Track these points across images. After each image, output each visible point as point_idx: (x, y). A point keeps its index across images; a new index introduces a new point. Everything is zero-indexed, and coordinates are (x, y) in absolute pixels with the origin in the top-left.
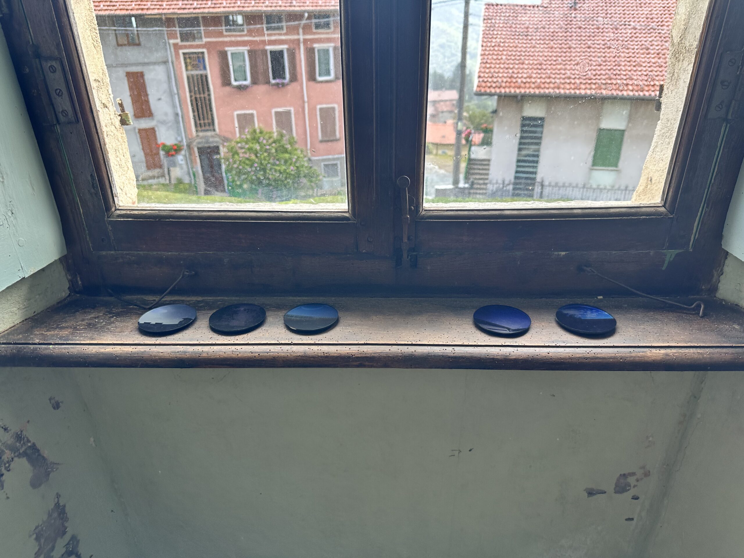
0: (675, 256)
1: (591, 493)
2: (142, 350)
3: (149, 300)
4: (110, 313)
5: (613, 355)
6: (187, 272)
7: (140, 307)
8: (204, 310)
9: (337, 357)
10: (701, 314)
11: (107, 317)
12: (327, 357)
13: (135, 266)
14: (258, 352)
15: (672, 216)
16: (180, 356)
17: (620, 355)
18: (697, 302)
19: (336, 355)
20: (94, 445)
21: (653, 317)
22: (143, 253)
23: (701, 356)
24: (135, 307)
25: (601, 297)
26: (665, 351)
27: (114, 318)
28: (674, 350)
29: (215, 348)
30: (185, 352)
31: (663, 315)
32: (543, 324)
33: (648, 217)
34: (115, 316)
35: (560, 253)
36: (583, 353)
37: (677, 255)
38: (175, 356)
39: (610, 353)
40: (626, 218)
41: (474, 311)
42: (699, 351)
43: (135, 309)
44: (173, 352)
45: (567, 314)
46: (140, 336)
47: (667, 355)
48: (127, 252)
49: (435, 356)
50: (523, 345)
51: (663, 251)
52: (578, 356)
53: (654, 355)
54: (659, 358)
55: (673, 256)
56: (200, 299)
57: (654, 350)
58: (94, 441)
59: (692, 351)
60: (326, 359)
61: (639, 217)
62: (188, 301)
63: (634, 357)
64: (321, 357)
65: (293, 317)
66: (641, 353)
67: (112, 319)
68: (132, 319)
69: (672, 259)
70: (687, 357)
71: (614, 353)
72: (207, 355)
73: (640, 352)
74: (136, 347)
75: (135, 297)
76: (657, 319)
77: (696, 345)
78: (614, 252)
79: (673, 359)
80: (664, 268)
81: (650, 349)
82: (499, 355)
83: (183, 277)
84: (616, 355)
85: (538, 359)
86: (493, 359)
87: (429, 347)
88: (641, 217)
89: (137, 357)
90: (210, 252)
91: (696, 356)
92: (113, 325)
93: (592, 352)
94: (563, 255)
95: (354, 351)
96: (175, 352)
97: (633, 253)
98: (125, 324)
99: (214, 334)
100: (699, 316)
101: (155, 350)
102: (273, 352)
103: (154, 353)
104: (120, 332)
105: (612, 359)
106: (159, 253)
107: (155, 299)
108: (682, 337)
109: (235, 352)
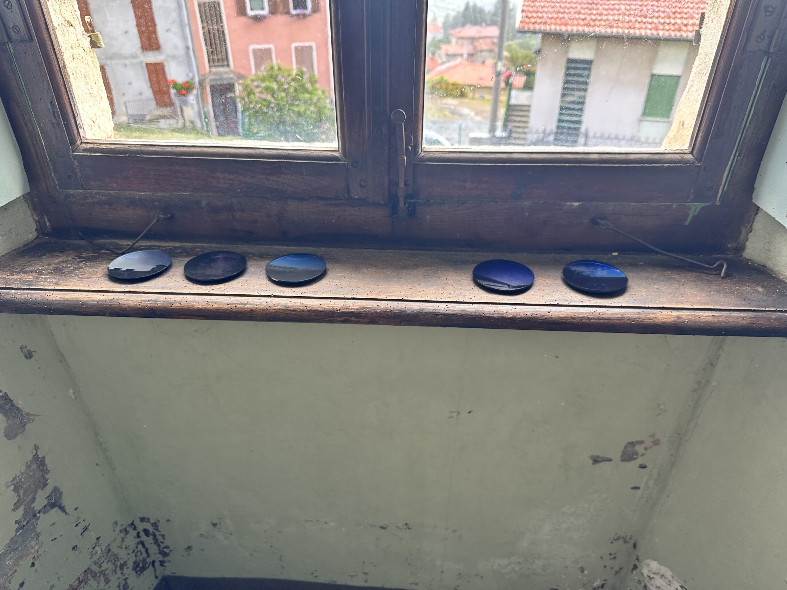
0: (700, 211)
1: (596, 460)
2: (111, 298)
3: (122, 245)
4: (80, 257)
5: (620, 316)
6: (163, 215)
7: (113, 252)
8: (181, 256)
9: (321, 311)
10: (722, 274)
11: (76, 262)
12: (309, 311)
13: (107, 207)
14: (234, 304)
15: (699, 165)
16: (151, 305)
17: (627, 316)
18: (720, 262)
19: (319, 309)
20: (73, 397)
21: (669, 277)
22: (115, 193)
23: (716, 320)
24: (107, 252)
25: (615, 254)
26: (678, 313)
27: (84, 262)
28: (687, 313)
29: (189, 297)
30: (156, 301)
31: (681, 275)
32: (548, 281)
33: (672, 165)
34: (85, 261)
35: (573, 203)
36: (586, 313)
37: (703, 209)
38: (145, 304)
39: (616, 314)
40: (648, 165)
41: (475, 265)
42: (714, 314)
43: (107, 254)
44: (143, 301)
45: (575, 271)
46: (109, 283)
47: (679, 317)
48: (97, 191)
49: (426, 313)
50: (522, 303)
51: (687, 204)
52: (581, 316)
53: (665, 317)
54: (669, 321)
55: (698, 210)
56: (178, 244)
57: (665, 312)
58: (74, 393)
59: (707, 314)
60: (309, 313)
61: (663, 165)
62: (164, 247)
63: (643, 319)
64: (303, 310)
65: (276, 267)
66: (651, 315)
67: (81, 264)
68: (102, 264)
69: (696, 213)
70: (701, 320)
71: (620, 314)
72: (179, 305)
73: (649, 314)
74: (104, 294)
75: (108, 241)
76: (674, 279)
77: (712, 307)
78: (633, 204)
79: (685, 322)
80: (687, 223)
81: (661, 311)
82: (495, 314)
83: (157, 221)
84: (624, 316)
85: (537, 318)
86: (489, 317)
87: (421, 303)
88: (665, 165)
89: (105, 305)
90: (186, 192)
91: (710, 320)
92: (82, 270)
93: (596, 312)
94: (576, 206)
95: (339, 306)
96: (146, 301)
97: (654, 205)
98: (94, 269)
99: (189, 282)
100: (720, 277)
101: (124, 297)
102: (251, 304)
103: (123, 301)
104: (88, 278)
105: (618, 320)
106: (132, 192)
107: (129, 243)
108: (698, 299)
109: (210, 302)
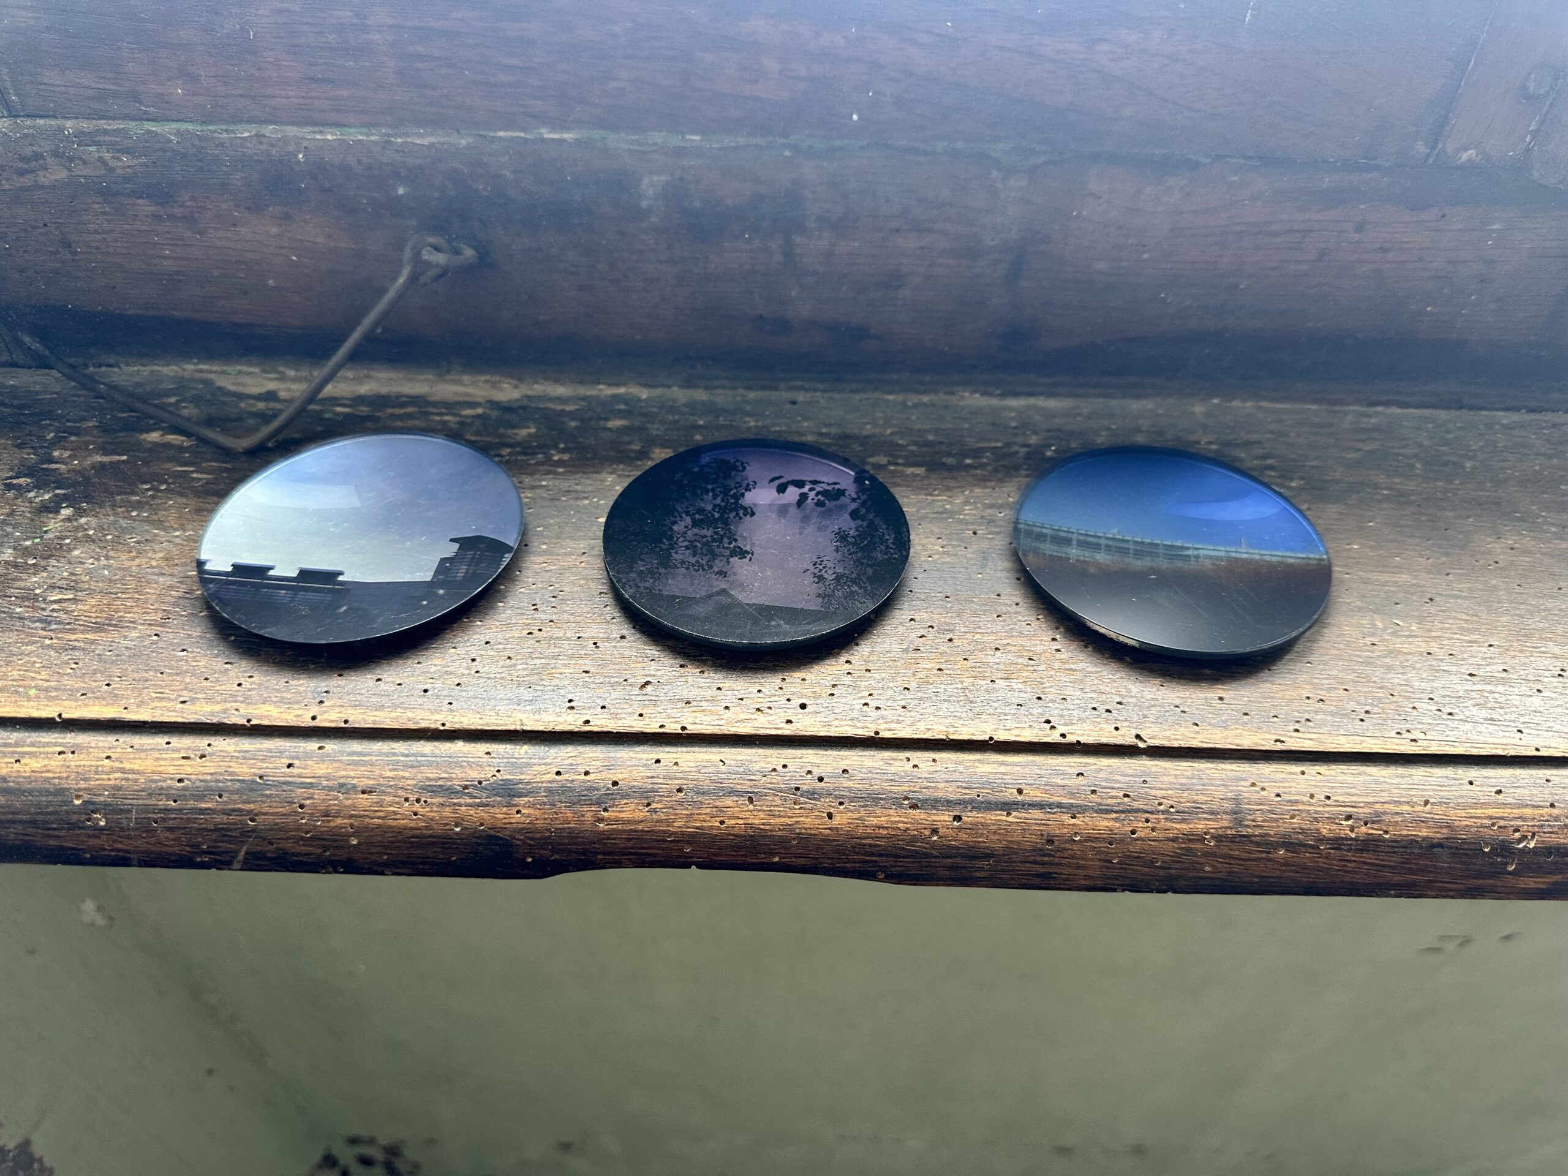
2: (245, 771)
4: (42, 478)
6: (437, 249)
7: (203, 441)
8: (550, 467)
11: (23, 507)
14: (949, 803)
22: (178, 133)
24: (172, 438)
27: (66, 512)
30: (508, 791)
34: (70, 500)
44: (434, 790)
56: (508, 392)
62: (450, 406)
65: (1067, 542)
67: (54, 525)
68: (160, 524)
83: (413, 279)
92: (59, 570)
96: (450, 791)
98: (124, 559)
101: (322, 770)
103: (319, 795)
104: (99, 627)
106: (268, 130)
109: (812, 795)
